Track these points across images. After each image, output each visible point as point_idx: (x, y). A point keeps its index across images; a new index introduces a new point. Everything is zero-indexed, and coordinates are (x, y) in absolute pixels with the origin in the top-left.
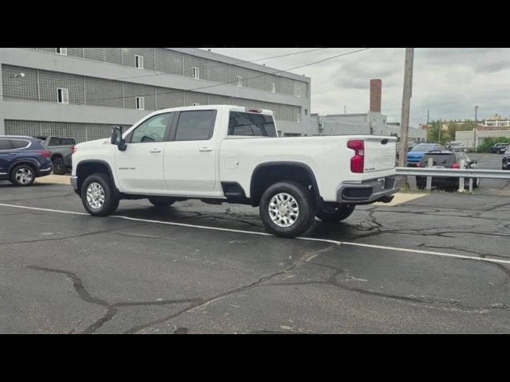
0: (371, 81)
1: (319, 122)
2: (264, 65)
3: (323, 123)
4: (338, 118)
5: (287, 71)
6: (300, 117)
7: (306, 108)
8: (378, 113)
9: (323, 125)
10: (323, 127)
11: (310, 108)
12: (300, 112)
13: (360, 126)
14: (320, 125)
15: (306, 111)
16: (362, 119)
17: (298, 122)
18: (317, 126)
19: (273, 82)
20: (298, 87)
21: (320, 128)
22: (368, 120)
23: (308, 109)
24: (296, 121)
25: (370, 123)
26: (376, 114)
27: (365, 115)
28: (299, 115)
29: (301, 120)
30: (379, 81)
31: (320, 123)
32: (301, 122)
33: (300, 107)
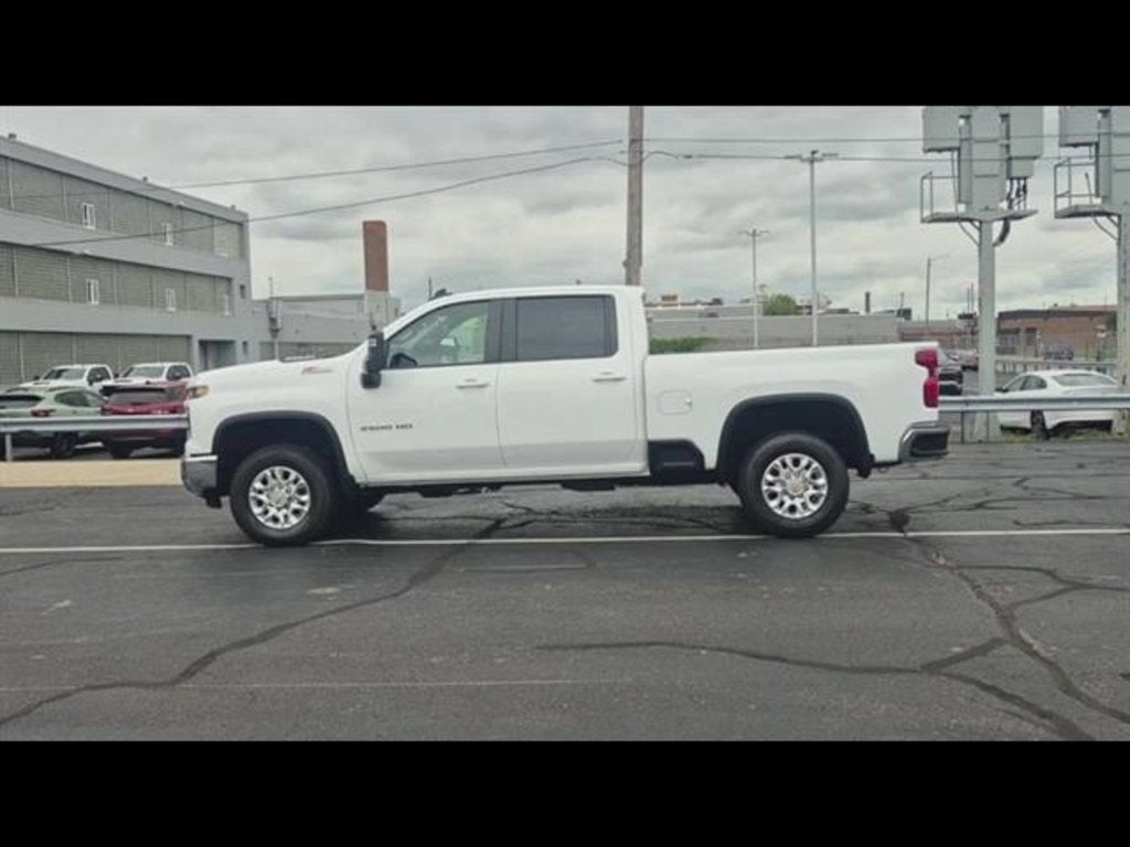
0: (365, 224)
1: (270, 313)
2: (145, 179)
3: (279, 315)
4: (307, 304)
5: (176, 190)
6: (231, 302)
7: (242, 283)
8: (383, 292)
9: (279, 321)
10: (279, 326)
11: (249, 281)
12: (229, 292)
13: (352, 321)
14: (273, 321)
15: (242, 287)
16: (352, 305)
17: (227, 313)
18: (265, 324)
19: (169, 221)
20: (223, 234)
21: (274, 328)
22: (366, 310)
23: (246, 284)
24: (222, 309)
25: (371, 315)
26: (380, 294)
27: (360, 297)
28: (226, 297)
29: (232, 309)
30: (381, 226)
31: (274, 316)
32: (234, 314)
33: (229, 280)
